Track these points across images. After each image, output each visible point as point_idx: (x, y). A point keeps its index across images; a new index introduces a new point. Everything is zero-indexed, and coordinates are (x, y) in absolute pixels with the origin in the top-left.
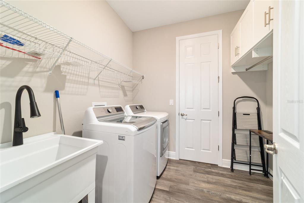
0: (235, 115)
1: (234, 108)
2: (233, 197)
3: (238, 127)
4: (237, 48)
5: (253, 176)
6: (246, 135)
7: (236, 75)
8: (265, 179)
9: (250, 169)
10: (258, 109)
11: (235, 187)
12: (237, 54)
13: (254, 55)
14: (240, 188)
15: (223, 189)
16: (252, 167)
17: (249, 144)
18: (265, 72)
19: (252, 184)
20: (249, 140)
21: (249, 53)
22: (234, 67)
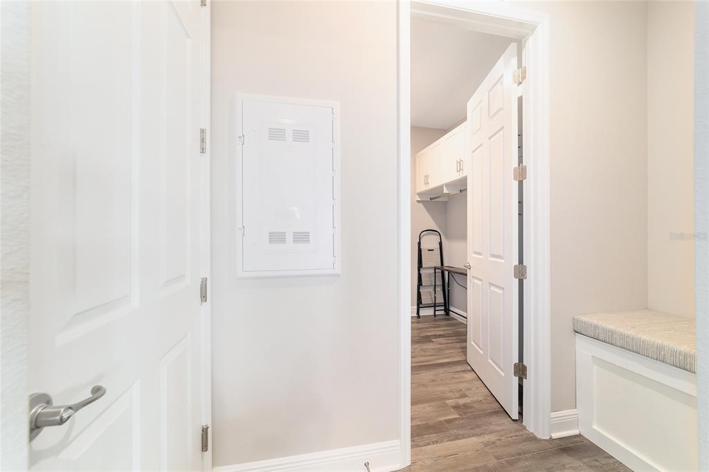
0: (420, 250)
1: (419, 243)
2: (429, 334)
3: (424, 265)
4: (427, 177)
5: (437, 318)
6: (430, 274)
7: (421, 204)
8: (447, 317)
9: (435, 311)
10: (441, 244)
11: (427, 328)
12: (427, 183)
13: (445, 191)
14: (431, 327)
15: (418, 331)
16: (437, 308)
17: (433, 284)
18: (446, 202)
19: (438, 323)
20: (433, 278)
21: (441, 187)
22: (419, 194)
